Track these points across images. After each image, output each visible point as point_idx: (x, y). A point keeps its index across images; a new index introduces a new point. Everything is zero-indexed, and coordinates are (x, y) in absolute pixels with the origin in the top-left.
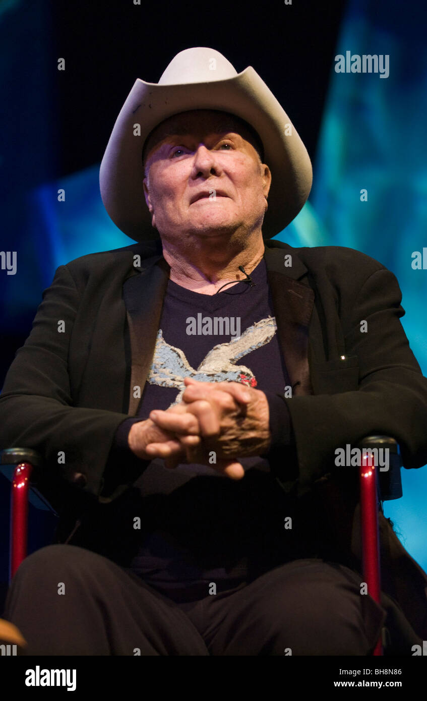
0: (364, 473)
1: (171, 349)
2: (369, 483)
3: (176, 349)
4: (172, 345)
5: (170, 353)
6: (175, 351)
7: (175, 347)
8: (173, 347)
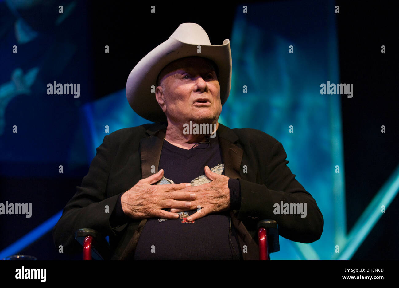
0: (261, 238)
1: (167, 181)
2: (263, 243)
3: (170, 180)
4: (167, 178)
5: (167, 183)
6: (169, 181)
7: (169, 179)
8: (168, 179)
